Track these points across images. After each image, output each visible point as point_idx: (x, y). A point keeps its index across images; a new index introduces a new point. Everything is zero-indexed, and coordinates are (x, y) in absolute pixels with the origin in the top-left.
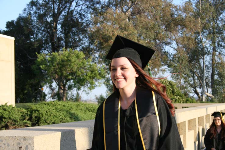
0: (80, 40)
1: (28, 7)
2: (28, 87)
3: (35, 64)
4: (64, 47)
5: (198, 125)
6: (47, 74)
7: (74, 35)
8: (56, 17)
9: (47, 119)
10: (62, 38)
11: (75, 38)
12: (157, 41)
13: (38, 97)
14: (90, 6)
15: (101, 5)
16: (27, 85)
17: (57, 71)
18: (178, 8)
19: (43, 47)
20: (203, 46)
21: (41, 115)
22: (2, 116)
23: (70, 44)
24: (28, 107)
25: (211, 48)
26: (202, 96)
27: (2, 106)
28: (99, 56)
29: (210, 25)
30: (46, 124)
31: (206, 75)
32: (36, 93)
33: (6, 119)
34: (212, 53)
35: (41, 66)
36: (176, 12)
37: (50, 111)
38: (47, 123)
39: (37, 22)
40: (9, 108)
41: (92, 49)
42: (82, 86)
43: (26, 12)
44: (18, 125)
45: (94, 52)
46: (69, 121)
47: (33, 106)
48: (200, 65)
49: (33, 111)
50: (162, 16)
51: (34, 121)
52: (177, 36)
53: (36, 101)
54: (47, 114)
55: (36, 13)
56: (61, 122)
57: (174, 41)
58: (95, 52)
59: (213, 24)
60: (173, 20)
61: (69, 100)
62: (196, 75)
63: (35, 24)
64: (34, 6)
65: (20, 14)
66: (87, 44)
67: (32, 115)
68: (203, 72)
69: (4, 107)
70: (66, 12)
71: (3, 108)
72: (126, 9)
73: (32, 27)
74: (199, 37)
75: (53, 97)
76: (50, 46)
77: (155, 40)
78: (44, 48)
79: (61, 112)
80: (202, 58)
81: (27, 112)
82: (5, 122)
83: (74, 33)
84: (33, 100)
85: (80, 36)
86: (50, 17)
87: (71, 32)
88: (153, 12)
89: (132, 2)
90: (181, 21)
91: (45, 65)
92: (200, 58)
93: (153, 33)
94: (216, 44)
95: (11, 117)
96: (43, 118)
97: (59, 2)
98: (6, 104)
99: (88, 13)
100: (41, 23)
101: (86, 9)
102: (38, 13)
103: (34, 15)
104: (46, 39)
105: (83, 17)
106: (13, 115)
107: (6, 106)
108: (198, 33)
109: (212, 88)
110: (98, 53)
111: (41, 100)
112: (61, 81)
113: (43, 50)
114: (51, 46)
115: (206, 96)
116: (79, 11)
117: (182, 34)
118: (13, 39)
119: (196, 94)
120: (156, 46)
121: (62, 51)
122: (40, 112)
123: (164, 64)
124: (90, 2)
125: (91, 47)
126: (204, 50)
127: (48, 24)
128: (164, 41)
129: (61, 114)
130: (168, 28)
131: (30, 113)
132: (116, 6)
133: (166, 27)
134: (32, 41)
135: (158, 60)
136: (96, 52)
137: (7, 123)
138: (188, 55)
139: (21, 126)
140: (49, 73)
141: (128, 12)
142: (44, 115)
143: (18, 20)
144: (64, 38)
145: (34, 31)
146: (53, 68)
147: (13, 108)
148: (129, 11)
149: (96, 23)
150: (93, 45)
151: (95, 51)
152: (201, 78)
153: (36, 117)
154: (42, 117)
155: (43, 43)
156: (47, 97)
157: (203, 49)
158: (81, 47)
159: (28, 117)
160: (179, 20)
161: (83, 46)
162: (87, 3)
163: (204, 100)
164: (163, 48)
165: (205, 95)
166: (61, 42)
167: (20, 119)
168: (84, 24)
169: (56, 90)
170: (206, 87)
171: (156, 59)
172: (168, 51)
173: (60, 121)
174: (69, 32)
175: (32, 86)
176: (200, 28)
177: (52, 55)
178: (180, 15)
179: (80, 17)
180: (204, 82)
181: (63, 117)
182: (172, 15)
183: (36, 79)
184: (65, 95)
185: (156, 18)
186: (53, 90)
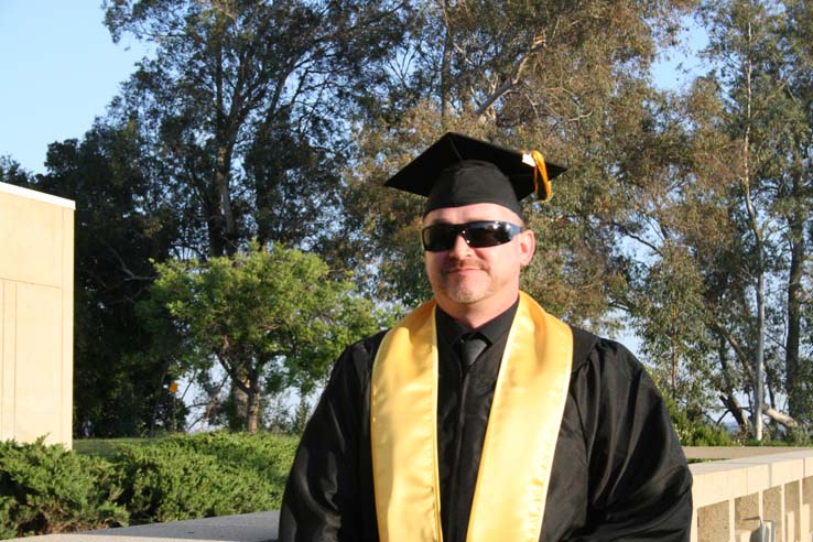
0: (314, 213)
1: (126, 96)
2: (121, 379)
3: (150, 298)
4: (254, 238)
5: (736, 529)
6: (191, 334)
7: (292, 195)
8: (226, 128)
9: (188, 497)
10: (248, 206)
11: (294, 205)
12: (591, 217)
13: (159, 417)
14: (348, 90)
15: (390, 88)
16: (119, 372)
17: (229, 322)
18: (668, 100)
19: (179, 236)
20: (757, 238)
21: (164, 482)
22: (23, 484)
23: (277, 226)
24: (119, 454)
25: (788, 247)
26: (753, 419)
27: (27, 446)
28: (382, 271)
29: (786, 162)
30: (183, 514)
31: (766, 345)
32: (152, 402)
33: (38, 498)
34: (789, 264)
35: (171, 306)
36: (661, 115)
37: (197, 471)
38: (186, 511)
39: (157, 146)
40: (50, 456)
41: (356, 246)
42: (318, 378)
43: (120, 110)
44: (81, 519)
45: (364, 258)
46: (267, 506)
47: (138, 449)
48: (746, 309)
49: (137, 466)
50: (611, 128)
51: (141, 504)
52: (664, 201)
53: (151, 430)
54: (186, 477)
55: (154, 113)
56: (236, 507)
57: (653, 221)
58: (367, 256)
59: (794, 158)
60: (649, 144)
61: (270, 430)
62: (732, 345)
63: (152, 153)
64: (147, 90)
65: (97, 119)
66: (336, 227)
67: (133, 482)
68: (759, 331)
69: (33, 454)
70: (262, 110)
71: (27, 456)
72: (478, 103)
73: (141, 163)
74: (743, 207)
75: (211, 416)
76: (204, 231)
77: (583, 214)
78: (183, 239)
79: (237, 471)
80: (754, 283)
81: (114, 473)
82: (34, 508)
83: (292, 186)
84: (142, 429)
85: (313, 197)
86: (206, 129)
87: (282, 184)
88: (577, 116)
89: (503, 79)
90: (679, 146)
91: (184, 301)
92: (746, 284)
93: (577, 190)
94: (805, 231)
95: (58, 490)
96: (174, 496)
97: (239, 76)
98: (40, 441)
99: (342, 117)
100: (174, 150)
101: (337, 100)
102: (162, 116)
103: (148, 122)
104: (189, 206)
105: (325, 131)
106: (66, 483)
107: (38, 449)
108: (739, 192)
109: (788, 392)
110: (379, 260)
111: (167, 426)
112: (241, 360)
113: (177, 247)
114: (207, 234)
115: (768, 421)
116: (309, 109)
117: (680, 193)
118: (71, 205)
119: (730, 414)
120: (586, 238)
121: (246, 250)
122: (163, 472)
123: (616, 302)
124: (350, 78)
125: (353, 236)
126: (762, 254)
127: (198, 156)
128: (616, 221)
129: (240, 480)
130: (632, 171)
131: (125, 476)
132: (443, 90)
133: (623, 168)
134: (138, 214)
135: (596, 288)
136: (371, 257)
137: (41, 511)
138: (704, 272)
139: (92, 522)
140: (200, 330)
141: (488, 113)
142: (178, 483)
143: (91, 138)
144: (253, 205)
145: (148, 177)
146: (213, 311)
147: (64, 455)
148: (490, 110)
149: (370, 151)
150: (359, 231)
151: (365, 252)
152: (749, 355)
153: (146, 491)
154: (170, 490)
155: (177, 223)
156: (189, 418)
157: (756, 249)
158: (314, 237)
159: (119, 489)
160: (671, 143)
161: (323, 233)
162: (341, 80)
163: (760, 437)
164: (614, 244)
165: (765, 417)
166: (242, 218)
167: (88, 498)
168: (328, 155)
169: (225, 392)
170: (766, 386)
171: (586, 283)
172: (631, 254)
173: (233, 505)
174: (272, 184)
175: (137, 376)
176: (747, 171)
177: (211, 265)
178: (674, 126)
179: (312, 128)
180: (762, 367)
181: (246, 490)
182: (647, 125)
183: (151, 351)
184: (256, 410)
185: (589, 137)
186: (212, 390)
